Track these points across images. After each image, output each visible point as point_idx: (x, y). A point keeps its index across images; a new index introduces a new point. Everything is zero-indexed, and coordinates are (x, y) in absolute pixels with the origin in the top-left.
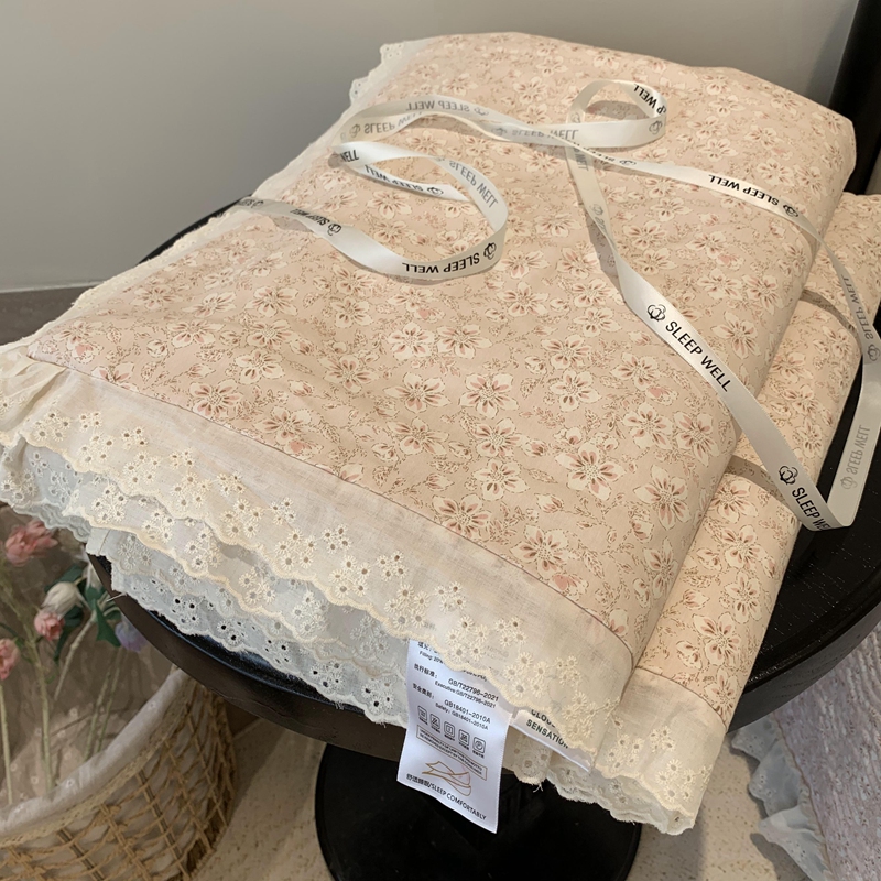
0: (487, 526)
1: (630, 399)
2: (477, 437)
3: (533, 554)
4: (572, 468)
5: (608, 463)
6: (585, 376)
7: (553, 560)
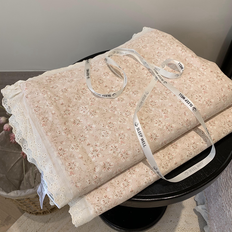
0: (65, 156)
1: (115, 141)
2: (80, 136)
3: (70, 165)
4: (91, 151)
5: (100, 153)
6: (110, 132)
7: (73, 168)
